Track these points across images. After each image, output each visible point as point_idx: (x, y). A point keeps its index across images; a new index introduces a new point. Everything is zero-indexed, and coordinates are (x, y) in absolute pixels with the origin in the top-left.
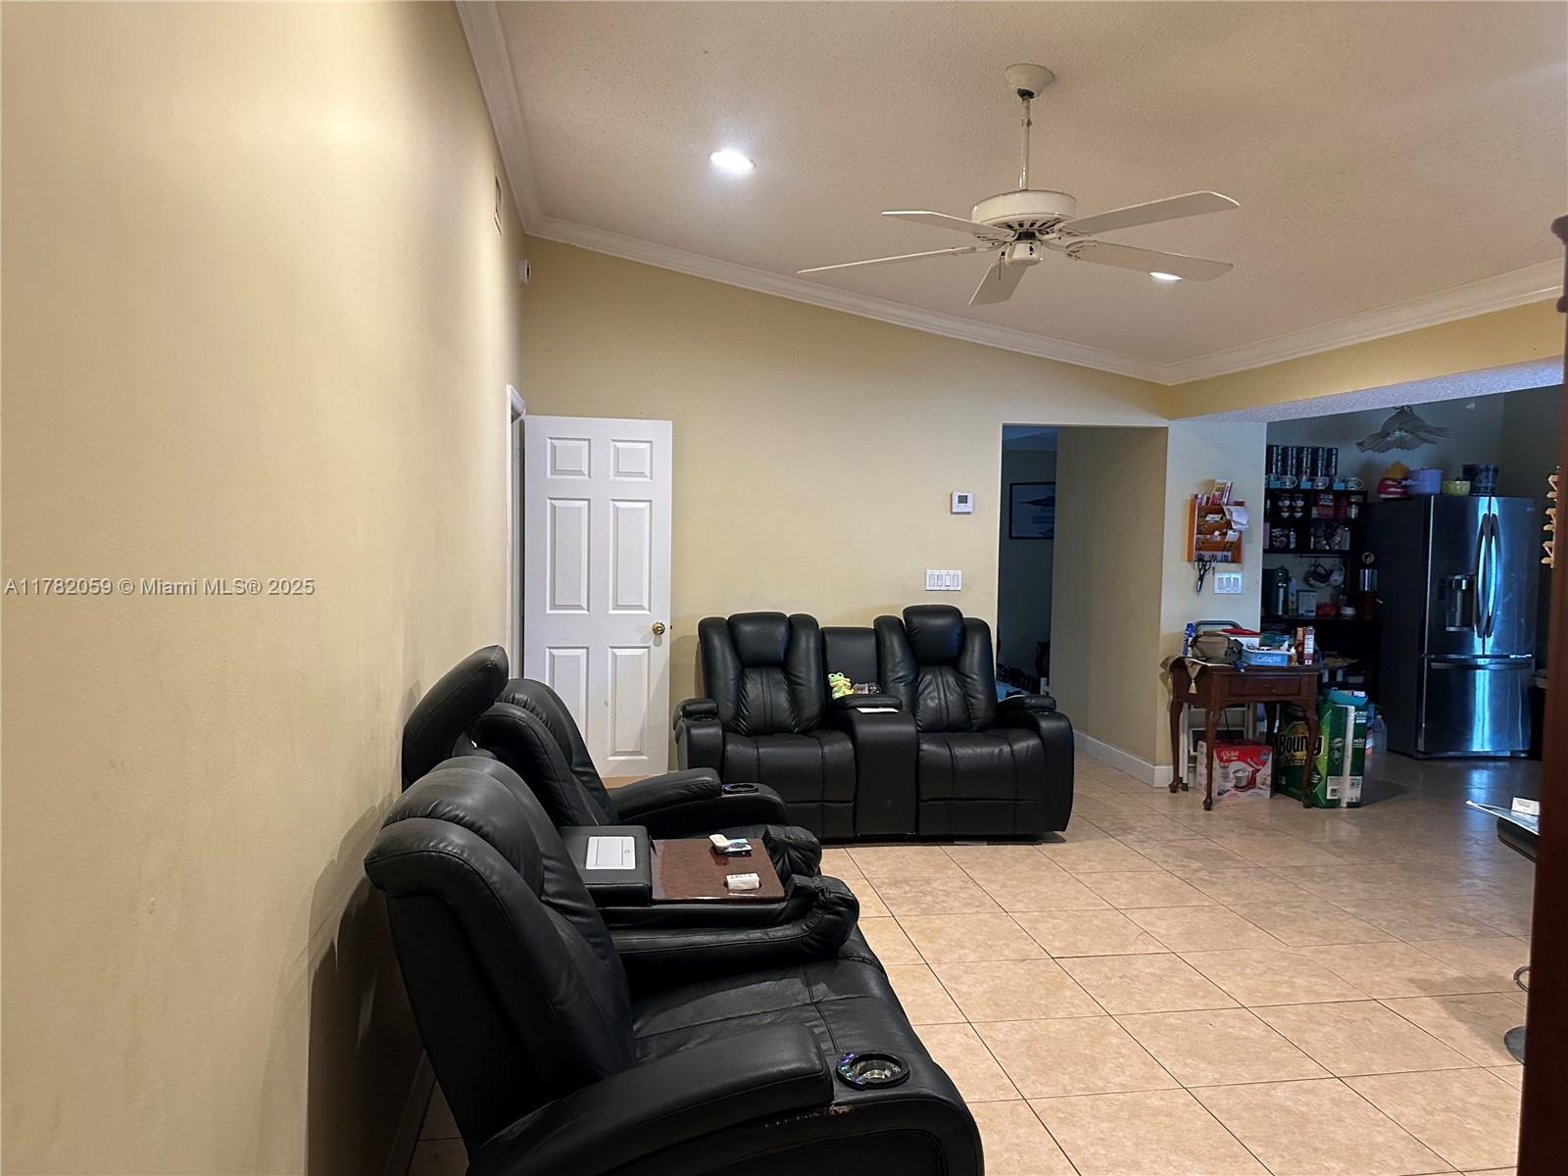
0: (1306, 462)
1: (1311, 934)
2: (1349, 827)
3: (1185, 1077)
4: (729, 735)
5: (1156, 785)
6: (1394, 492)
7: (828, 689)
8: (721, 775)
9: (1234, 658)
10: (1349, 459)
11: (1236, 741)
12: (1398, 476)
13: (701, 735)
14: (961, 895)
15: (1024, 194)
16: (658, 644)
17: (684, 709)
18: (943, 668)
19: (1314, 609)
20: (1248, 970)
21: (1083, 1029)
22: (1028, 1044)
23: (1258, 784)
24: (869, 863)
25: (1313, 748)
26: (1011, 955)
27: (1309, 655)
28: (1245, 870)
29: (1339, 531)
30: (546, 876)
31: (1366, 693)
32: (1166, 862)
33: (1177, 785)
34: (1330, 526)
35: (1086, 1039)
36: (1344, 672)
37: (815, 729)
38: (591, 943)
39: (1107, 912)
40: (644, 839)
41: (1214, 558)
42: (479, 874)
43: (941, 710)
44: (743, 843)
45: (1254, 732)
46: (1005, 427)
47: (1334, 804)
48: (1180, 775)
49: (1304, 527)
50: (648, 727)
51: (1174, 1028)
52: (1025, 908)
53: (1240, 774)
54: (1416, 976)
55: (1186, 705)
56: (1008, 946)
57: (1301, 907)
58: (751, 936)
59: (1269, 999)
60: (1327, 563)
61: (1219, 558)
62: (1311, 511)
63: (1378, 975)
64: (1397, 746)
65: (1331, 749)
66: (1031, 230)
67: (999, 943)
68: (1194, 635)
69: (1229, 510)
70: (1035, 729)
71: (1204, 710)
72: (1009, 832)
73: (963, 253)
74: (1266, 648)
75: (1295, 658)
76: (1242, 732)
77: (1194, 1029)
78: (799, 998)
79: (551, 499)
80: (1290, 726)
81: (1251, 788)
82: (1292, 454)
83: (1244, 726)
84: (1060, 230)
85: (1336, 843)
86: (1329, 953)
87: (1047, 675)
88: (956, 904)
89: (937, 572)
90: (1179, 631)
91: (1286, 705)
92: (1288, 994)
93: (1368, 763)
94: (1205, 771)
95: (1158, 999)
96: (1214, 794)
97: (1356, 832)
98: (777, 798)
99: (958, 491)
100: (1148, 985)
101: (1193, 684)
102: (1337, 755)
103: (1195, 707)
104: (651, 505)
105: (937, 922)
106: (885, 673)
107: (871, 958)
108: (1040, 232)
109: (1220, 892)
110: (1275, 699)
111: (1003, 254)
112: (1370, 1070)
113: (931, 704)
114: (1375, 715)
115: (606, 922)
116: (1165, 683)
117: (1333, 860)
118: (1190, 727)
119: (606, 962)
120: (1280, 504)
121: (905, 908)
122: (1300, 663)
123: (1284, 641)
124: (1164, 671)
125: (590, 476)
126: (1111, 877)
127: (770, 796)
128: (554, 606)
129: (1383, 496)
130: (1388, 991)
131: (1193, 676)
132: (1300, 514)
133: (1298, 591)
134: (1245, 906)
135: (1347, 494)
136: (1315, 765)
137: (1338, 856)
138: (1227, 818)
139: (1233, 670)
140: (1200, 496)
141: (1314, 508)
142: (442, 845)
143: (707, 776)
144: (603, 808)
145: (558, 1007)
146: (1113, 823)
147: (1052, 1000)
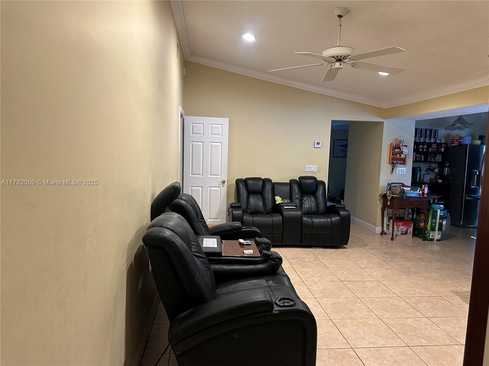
0: (428, 133)
1: (422, 277)
2: (436, 246)
3: (380, 315)
4: (244, 213)
5: (376, 233)
6: (456, 143)
7: (275, 201)
8: (242, 224)
9: (402, 194)
10: (442, 133)
11: (402, 220)
12: (458, 138)
13: (236, 213)
14: (314, 262)
15: (338, 47)
16: (223, 186)
17: (231, 205)
18: (310, 195)
19: (429, 180)
20: (401, 287)
21: (350, 301)
22: (333, 304)
23: (408, 233)
24: (286, 253)
25: (426, 222)
26: (328, 279)
27: (426, 193)
28: (403, 258)
29: (438, 156)
30: (192, 247)
31: (444, 206)
32: (378, 255)
33: (383, 233)
34: (435, 154)
35: (351, 304)
36: (438, 200)
37: (271, 213)
38: (205, 266)
39: (359, 269)
40: (219, 240)
41: (397, 163)
42: (174, 242)
43: (309, 207)
44: (248, 242)
45: (408, 217)
46: (332, 121)
47: (432, 240)
48: (384, 230)
49: (426, 154)
50: (220, 211)
51: (377, 302)
52: (333, 267)
53: (403, 230)
54: (454, 290)
55: (386, 208)
56: (328, 277)
57: (419, 269)
58: (251, 267)
59: (407, 295)
60: (433, 166)
61: (399, 163)
62: (429, 149)
63: (442, 289)
64: (454, 223)
65: (432, 223)
66: (341, 58)
67: (325, 276)
68: (390, 187)
69: (402, 148)
70: (339, 214)
71: (392, 210)
72: (329, 245)
73: (319, 65)
74: (412, 191)
75: (421, 194)
76: (404, 217)
77: (384, 302)
78: (264, 285)
79: (192, 141)
80: (419, 215)
81: (406, 234)
82: (424, 131)
83: (404, 215)
84: (349, 59)
85: (432, 251)
86: (427, 282)
87: (343, 199)
88: (313, 265)
89: (309, 166)
90: (385, 185)
91: (418, 209)
92: (414, 294)
93: (443, 228)
94: (392, 229)
95: (373, 294)
96: (394, 236)
97: (439, 248)
98: (259, 231)
99: (316, 141)
100: (370, 289)
101: (389, 202)
102: (434, 225)
103: (389, 209)
104: (222, 144)
105: (306, 270)
106: (292, 196)
107: (286, 275)
108: (343, 59)
109: (394, 264)
110: (414, 207)
111: (332, 66)
112: (437, 316)
113: (306, 206)
114: (447, 213)
115: (209, 262)
116: (380, 202)
117: (430, 256)
118: (387, 215)
119: (209, 272)
120: (419, 147)
121: (297, 265)
122: (423, 196)
123: (418, 189)
124: (380, 198)
125: (203, 135)
126: (360, 259)
127: (256, 230)
128: (192, 174)
129: (452, 145)
130: (445, 294)
131: (389, 199)
132: (426, 150)
133: (424, 174)
134: (401, 268)
135: (441, 144)
136: (427, 228)
137: (432, 255)
138: (398, 243)
139: (401, 197)
140: (393, 143)
141: (430, 148)
142: (164, 234)
143: (238, 224)
144: (207, 231)
145: (196, 281)
146: (362, 244)
147: (340, 293)
